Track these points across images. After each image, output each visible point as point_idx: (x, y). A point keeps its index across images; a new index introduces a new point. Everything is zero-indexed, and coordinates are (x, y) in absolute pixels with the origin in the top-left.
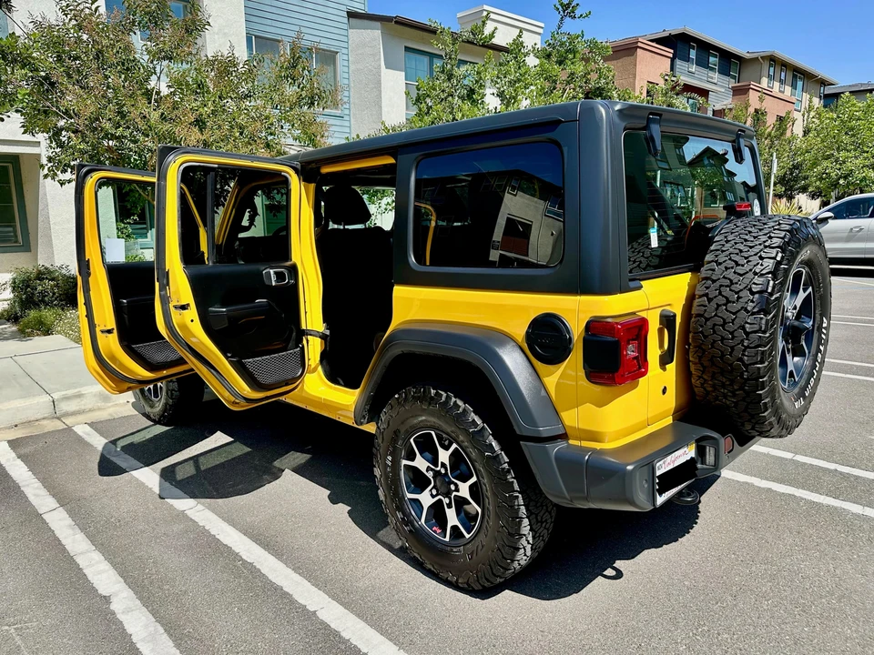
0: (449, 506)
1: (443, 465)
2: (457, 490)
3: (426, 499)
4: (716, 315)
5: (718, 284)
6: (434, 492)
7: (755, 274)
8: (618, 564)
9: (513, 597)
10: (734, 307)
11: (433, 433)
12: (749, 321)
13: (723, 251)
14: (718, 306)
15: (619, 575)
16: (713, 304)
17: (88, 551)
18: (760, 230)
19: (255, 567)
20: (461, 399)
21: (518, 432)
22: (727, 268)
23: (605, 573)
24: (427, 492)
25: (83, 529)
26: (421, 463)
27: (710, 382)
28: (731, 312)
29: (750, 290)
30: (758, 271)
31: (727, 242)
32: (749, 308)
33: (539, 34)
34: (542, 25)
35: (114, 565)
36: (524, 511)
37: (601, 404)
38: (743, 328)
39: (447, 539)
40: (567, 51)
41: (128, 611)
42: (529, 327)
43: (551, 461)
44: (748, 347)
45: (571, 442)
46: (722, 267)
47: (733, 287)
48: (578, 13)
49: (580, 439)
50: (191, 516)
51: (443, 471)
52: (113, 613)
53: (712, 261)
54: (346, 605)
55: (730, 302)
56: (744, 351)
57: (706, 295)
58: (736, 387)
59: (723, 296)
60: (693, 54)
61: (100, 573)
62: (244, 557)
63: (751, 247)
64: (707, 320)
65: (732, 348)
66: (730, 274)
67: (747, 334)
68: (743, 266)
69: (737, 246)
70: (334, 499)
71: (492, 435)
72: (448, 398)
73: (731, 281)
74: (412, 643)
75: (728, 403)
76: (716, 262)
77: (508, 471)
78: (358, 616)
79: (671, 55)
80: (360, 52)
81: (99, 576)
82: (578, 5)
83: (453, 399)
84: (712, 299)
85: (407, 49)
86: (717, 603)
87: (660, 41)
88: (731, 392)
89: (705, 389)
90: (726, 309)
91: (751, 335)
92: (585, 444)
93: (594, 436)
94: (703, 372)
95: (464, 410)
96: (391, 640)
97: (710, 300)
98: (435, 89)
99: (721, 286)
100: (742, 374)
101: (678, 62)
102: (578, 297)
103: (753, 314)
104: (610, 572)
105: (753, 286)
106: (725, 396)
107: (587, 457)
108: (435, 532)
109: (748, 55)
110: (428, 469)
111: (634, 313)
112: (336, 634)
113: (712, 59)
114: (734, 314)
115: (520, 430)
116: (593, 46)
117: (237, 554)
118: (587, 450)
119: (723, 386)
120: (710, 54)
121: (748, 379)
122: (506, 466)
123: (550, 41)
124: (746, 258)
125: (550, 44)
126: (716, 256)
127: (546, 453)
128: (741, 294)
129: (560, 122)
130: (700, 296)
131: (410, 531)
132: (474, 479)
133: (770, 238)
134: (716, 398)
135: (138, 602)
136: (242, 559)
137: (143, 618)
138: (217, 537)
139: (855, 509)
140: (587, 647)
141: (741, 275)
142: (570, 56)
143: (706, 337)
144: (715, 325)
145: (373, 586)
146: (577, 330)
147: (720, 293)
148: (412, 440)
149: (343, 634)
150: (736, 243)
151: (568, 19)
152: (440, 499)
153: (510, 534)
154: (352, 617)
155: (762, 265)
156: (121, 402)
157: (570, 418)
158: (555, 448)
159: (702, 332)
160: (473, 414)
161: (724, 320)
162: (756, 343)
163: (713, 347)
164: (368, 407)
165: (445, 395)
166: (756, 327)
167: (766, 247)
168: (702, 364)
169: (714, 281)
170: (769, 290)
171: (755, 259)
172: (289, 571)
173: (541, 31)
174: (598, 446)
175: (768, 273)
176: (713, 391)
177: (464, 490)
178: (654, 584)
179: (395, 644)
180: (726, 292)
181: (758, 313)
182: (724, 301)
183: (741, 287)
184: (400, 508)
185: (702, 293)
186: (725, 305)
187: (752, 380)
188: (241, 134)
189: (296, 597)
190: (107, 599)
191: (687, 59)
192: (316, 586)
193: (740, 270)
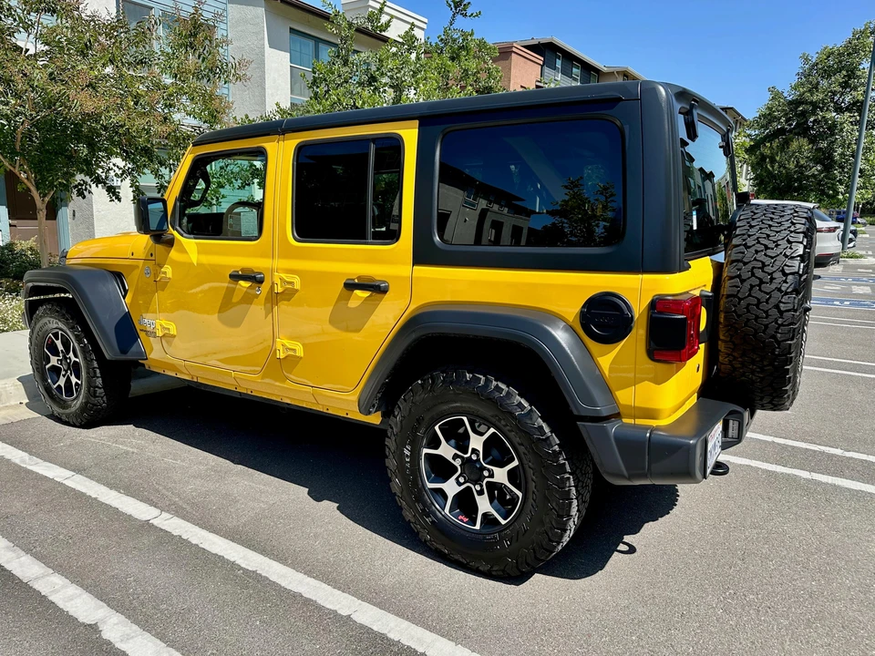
0: (481, 493)
1: (474, 451)
2: (492, 475)
3: (451, 488)
4: (749, 295)
5: (749, 266)
6: (462, 480)
7: (786, 256)
8: (627, 538)
9: (546, 581)
10: (766, 287)
11: (465, 419)
12: (783, 300)
13: (749, 236)
14: (752, 286)
15: (632, 550)
16: (747, 285)
17: (43, 576)
18: (781, 216)
19: (260, 575)
20: (503, 382)
21: (575, 413)
22: (757, 252)
23: (618, 549)
24: (452, 480)
25: (28, 551)
26: (446, 451)
27: (740, 359)
28: (765, 293)
29: (783, 271)
30: (788, 254)
31: (751, 227)
32: (783, 289)
33: (423, 29)
34: (426, 20)
35: (87, 588)
36: (574, 492)
37: (659, 381)
38: (777, 307)
39: (478, 527)
40: (460, 48)
41: (127, 638)
42: (583, 307)
43: (610, 440)
44: (782, 325)
45: (625, 420)
46: (752, 250)
47: (766, 269)
48: (469, 12)
49: (635, 418)
50: (160, 526)
51: (474, 457)
52: (109, 643)
53: (740, 245)
54: (380, 605)
55: (764, 283)
56: (778, 328)
57: (739, 276)
58: (765, 363)
59: (757, 277)
60: (559, 63)
61: (71, 598)
62: (243, 566)
63: (777, 232)
64: (740, 299)
65: (766, 326)
66: (761, 256)
67: (781, 313)
68: (773, 249)
69: (763, 231)
70: (317, 496)
71: (540, 417)
72: (488, 382)
73: (763, 263)
74: (466, 637)
75: (754, 378)
76: (745, 245)
77: (560, 453)
78: (397, 615)
79: (541, 63)
80: (240, 28)
81: (73, 602)
82: (469, 3)
83: (494, 383)
84: (745, 280)
85: (292, 30)
86: (731, 568)
87: (533, 48)
88: (759, 368)
89: (732, 365)
90: (760, 290)
91: (785, 314)
92: (639, 422)
93: (652, 414)
94: (733, 350)
95: (508, 393)
96: (442, 636)
97: (743, 281)
98: (333, 73)
99: (753, 268)
100: (774, 350)
101: (546, 70)
102: (640, 276)
103: (786, 293)
104: (622, 547)
105: (786, 268)
106: (753, 372)
107: (648, 435)
108: (461, 521)
109: (605, 69)
110: (456, 456)
111: (687, 292)
112: (383, 637)
113: (575, 70)
114: (768, 294)
115: (579, 411)
116: (482, 45)
117: (233, 563)
118: (646, 428)
119: (753, 362)
120: (573, 65)
121: (779, 355)
122: (557, 448)
123: (443, 37)
124: (774, 242)
125: (442, 39)
126: (744, 240)
127: (605, 432)
128: (775, 275)
129: (620, 99)
130: (731, 278)
131: (433, 522)
132: (516, 463)
133: (793, 224)
134: (743, 374)
135: (135, 627)
136: (241, 568)
137: (150, 644)
138: (201, 546)
139: (805, 474)
140: (636, 621)
141: (772, 258)
142: (464, 53)
143: (739, 316)
144: (749, 305)
145: (399, 583)
146: (639, 308)
147: (753, 275)
148: (437, 428)
149: (391, 636)
150: (761, 229)
151: (459, 17)
152: (468, 487)
153: (558, 516)
154: (392, 616)
155: (791, 248)
156: (13, 403)
157: (625, 397)
158: (613, 428)
159: (735, 311)
160: (518, 397)
161: (758, 300)
162: (790, 321)
163: (746, 325)
164: (379, 395)
165: (483, 378)
166: (790, 306)
167: (791, 232)
168: (733, 343)
169: (745, 264)
170: (801, 272)
171: (783, 244)
172: (301, 576)
173: (424, 26)
174: (654, 423)
175: (798, 256)
176: (740, 368)
177: (501, 475)
178: (669, 555)
179: (449, 640)
180: (759, 273)
181: (791, 293)
182: (757, 282)
183: (774, 269)
184: (419, 499)
185: (734, 274)
186: (759, 285)
187: (783, 355)
188: (136, 104)
189: (321, 602)
190: (93, 628)
191: (554, 68)
192: (339, 589)
193: (769, 252)
